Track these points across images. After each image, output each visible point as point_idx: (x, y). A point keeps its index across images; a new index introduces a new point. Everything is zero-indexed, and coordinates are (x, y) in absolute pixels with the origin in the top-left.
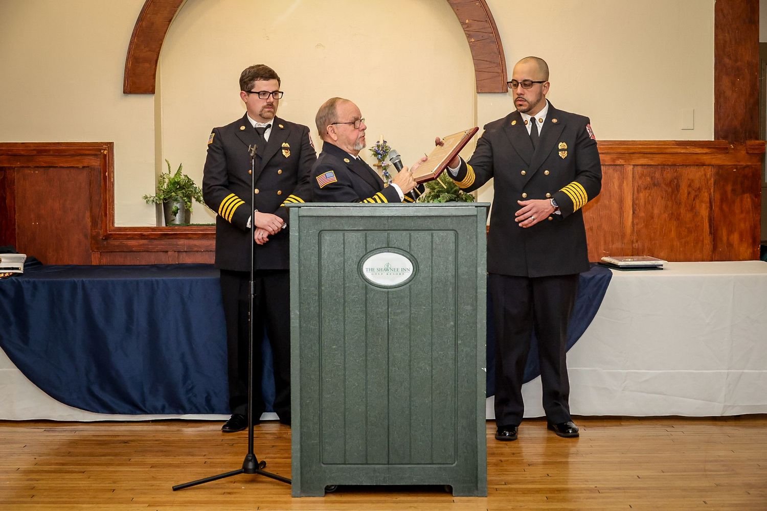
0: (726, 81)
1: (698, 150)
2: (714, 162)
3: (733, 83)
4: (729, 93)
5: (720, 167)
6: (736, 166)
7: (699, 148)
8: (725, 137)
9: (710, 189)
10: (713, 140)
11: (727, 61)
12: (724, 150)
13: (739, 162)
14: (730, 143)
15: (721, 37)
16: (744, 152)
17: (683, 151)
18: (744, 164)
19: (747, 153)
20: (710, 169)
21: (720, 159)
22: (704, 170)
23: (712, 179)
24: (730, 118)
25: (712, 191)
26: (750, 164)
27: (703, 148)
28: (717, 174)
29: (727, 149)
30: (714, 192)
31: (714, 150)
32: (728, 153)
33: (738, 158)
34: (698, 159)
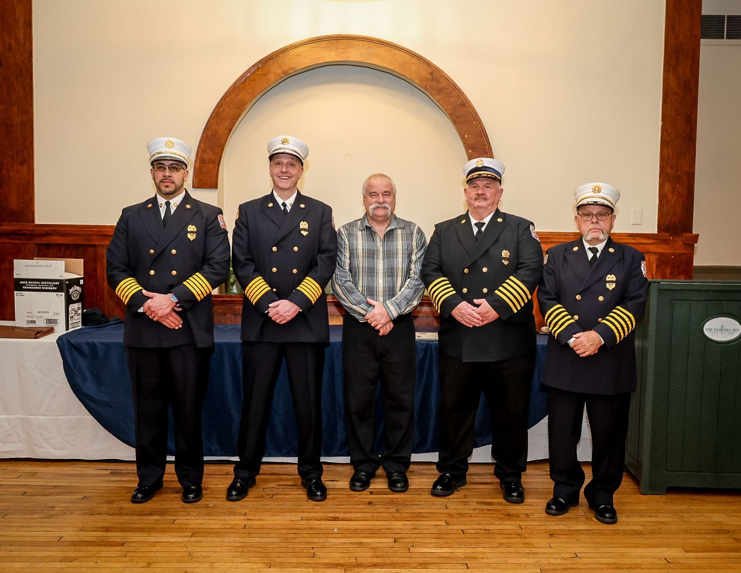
0: (667, 186)
1: (645, 241)
2: (656, 250)
3: (674, 188)
4: (670, 197)
5: (661, 254)
6: (674, 254)
7: (646, 239)
8: (666, 231)
9: (653, 271)
10: (656, 233)
11: (669, 170)
12: (666, 242)
13: (676, 250)
14: (671, 236)
15: (665, 151)
16: (680, 243)
17: (633, 241)
18: (680, 252)
19: (684, 244)
20: (653, 256)
21: (662, 249)
22: (648, 256)
23: (654, 264)
24: (670, 216)
25: (654, 273)
26: (685, 252)
27: (649, 239)
28: (659, 259)
29: (667, 240)
30: (656, 273)
31: (658, 241)
32: (668, 243)
33: (676, 247)
34: (644, 248)
